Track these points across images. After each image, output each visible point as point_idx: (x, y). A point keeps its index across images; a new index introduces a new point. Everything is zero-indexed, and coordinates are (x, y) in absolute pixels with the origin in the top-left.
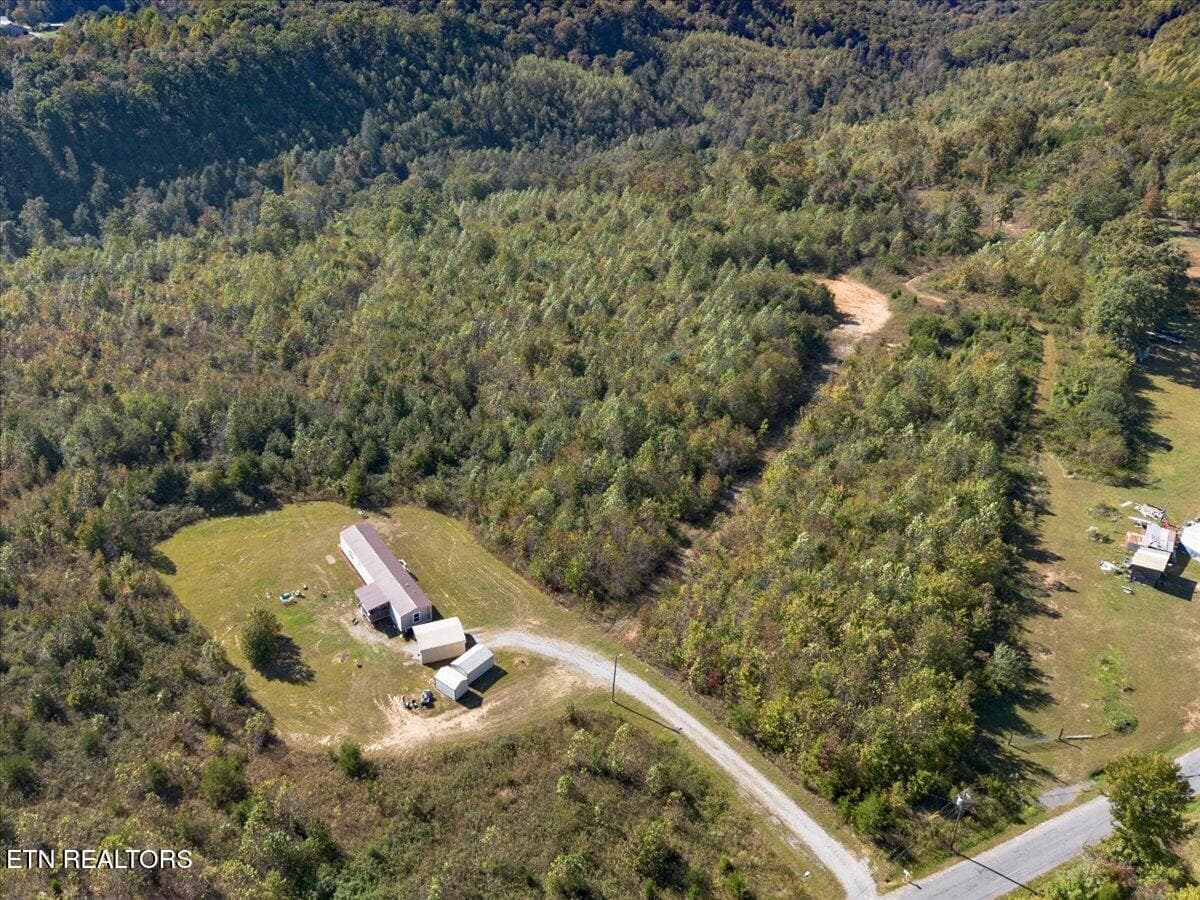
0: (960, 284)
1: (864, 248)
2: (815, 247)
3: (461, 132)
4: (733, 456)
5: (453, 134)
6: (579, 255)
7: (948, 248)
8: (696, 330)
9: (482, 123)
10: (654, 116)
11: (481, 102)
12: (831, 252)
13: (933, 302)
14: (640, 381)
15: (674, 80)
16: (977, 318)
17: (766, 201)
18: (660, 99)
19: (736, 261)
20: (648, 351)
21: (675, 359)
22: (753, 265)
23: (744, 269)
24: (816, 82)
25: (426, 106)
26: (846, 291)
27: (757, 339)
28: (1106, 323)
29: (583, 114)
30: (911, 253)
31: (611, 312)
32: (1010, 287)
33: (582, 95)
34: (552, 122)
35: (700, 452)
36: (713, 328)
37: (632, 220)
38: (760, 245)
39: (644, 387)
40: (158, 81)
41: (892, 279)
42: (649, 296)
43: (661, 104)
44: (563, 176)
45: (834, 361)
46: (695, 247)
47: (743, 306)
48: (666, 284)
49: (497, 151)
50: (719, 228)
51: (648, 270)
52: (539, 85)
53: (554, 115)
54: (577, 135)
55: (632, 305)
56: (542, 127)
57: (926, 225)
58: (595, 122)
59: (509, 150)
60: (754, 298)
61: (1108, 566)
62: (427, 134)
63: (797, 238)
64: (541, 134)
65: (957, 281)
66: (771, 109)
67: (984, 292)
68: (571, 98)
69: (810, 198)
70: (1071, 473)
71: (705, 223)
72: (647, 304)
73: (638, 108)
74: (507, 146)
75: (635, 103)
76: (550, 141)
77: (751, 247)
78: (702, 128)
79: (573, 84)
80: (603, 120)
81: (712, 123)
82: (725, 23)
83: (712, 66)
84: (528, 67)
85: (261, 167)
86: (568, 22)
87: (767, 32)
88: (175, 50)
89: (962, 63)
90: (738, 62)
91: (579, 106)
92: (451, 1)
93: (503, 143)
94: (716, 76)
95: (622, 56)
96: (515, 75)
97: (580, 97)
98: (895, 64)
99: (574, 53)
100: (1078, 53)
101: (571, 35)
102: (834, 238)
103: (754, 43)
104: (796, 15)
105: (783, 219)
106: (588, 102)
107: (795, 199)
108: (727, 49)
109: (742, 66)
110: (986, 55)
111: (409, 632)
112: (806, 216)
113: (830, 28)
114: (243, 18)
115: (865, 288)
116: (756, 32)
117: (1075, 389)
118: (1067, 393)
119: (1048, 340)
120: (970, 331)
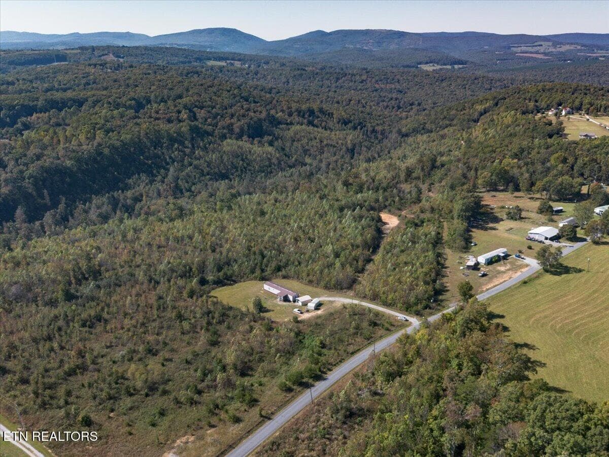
0: (418, 211)
2: (371, 204)
3: (208, 174)
4: (365, 257)
5: (205, 175)
7: (413, 202)
9: (216, 170)
10: (287, 163)
11: (214, 161)
12: (377, 205)
13: (411, 216)
16: (424, 219)
17: (351, 191)
18: (288, 156)
19: (348, 209)
22: (354, 210)
24: (350, 146)
26: (385, 216)
28: (459, 216)
29: (257, 164)
30: (402, 204)
32: (433, 210)
34: (245, 168)
35: (356, 256)
38: (354, 204)
40: (79, 160)
41: (397, 212)
43: (289, 158)
45: (385, 234)
46: (333, 206)
47: (356, 220)
49: (226, 181)
52: (236, 153)
53: (245, 165)
54: (257, 173)
57: (405, 195)
58: (263, 167)
59: (231, 181)
60: (358, 218)
61: (462, 268)
62: (194, 176)
63: (366, 201)
64: (242, 173)
66: (334, 158)
68: (251, 158)
69: (366, 189)
70: (452, 252)
73: (279, 161)
74: (229, 179)
75: (278, 159)
76: (246, 176)
78: (308, 168)
79: (250, 152)
81: (311, 165)
82: (305, 121)
83: (305, 141)
84: (229, 145)
85: (129, 194)
86: (239, 124)
87: (323, 124)
88: (80, 145)
89: (407, 135)
90: (316, 139)
91: (255, 160)
92: (185, 116)
93: (227, 178)
94: (308, 145)
95: (267, 138)
96: (224, 149)
97: (254, 157)
98: (380, 137)
99: (245, 138)
100: (451, 129)
101: (242, 130)
102: (377, 201)
103: (320, 130)
104: (335, 116)
105: (359, 196)
106: (258, 159)
107: (360, 190)
108: (310, 133)
109: (318, 140)
110: (415, 131)
111: (294, 301)
112: (366, 195)
113: (350, 122)
114: (99, 129)
115: (390, 215)
116: (318, 124)
117: (452, 233)
118: (450, 235)
119: (445, 223)
120: (423, 223)
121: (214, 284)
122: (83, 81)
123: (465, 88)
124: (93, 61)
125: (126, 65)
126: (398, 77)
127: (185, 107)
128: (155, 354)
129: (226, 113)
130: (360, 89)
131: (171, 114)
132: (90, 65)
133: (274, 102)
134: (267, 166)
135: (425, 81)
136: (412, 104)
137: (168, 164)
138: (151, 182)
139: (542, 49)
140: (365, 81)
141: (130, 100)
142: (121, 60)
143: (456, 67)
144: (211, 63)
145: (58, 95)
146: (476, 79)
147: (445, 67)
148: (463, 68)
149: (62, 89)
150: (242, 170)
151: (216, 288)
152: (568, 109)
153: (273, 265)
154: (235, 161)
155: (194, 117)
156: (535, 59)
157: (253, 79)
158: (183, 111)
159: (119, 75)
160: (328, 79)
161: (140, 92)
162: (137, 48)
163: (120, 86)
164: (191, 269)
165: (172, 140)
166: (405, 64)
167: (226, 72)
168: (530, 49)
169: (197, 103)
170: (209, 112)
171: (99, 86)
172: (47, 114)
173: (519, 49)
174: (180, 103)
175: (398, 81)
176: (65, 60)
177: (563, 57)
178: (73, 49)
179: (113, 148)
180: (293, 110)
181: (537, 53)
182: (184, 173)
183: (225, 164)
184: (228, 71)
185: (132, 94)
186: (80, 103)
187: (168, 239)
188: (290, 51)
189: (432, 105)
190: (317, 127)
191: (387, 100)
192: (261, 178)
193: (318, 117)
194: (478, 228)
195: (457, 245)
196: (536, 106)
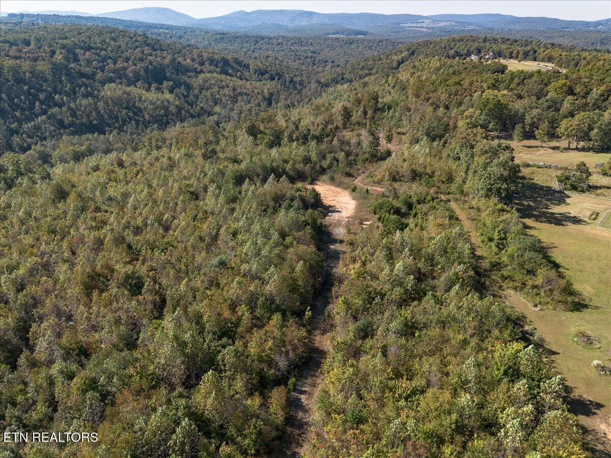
0: (386, 179)
1: (325, 164)
2: (298, 166)
3: (70, 125)
4: (291, 355)
5: (65, 127)
6: (139, 188)
7: (367, 160)
8: (234, 234)
9: (84, 120)
10: (189, 113)
11: (82, 108)
12: (307, 168)
13: (376, 190)
14: (194, 290)
15: (197, 97)
16: (410, 197)
17: (261, 144)
18: (191, 104)
19: (251, 179)
20: (199, 259)
21: (222, 264)
22: (264, 181)
23: (258, 184)
24: (266, 95)
25: (44, 112)
27: (283, 235)
28: (490, 190)
29: (148, 114)
31: (167, 228)
32: (415, 176)
33: (146, 104)
34: (130, 119)
35: (261, 360)
36: (248, 231)
37: (179, 163)
38: (264, 168)
39: (199, 296)
41: (346, 180)
42: (195, 212)
43: (192, 106)
44: (136, 144)
45: (335, 241)
46: (224, 174)
47: (265, 210)
48: (207, 201)
49: (96, 135)
50: (236, 161)
51: (192, 193)
52: (120, 99)
53: (131, 114)
54: (146, 125)
55: (182, 221)
56: (124, 121)
57: (352, 148)
58: (156, 117)
59: (105, 134)
60: (272, 204)
62: (45, 128)
63: (286, 162)
64: (124, 124)
65: (384, 176)
66: (248, 106)
67: (401, 181)
68: (140, 105)
69: (286, 140)
70: (536, 306)
71: (227, 159)
72: (195, 218)
73: (179, 109)
74: (103, 132)
75: (177, 106)
76: (129, 128)
77: (259, 170)
78: (215, 118)
79: (141, 98)
80: (160, 115)
81: (220, 114)
82: (218, 70)
83: (215, 89)
84: (111, 89)
86: (134, 68)
87: (239, 74)
89: (327, 85)
90: (228, 87)
91: (145, 109)
92: (60, 57)
93: (99, 130)
94: (218, 93)
95: (167, 84)
96: (103, 94)
98: (298, 87)
99: (140, 83)
100: (372, 78)
101: (136, 75)
102: (307, 160)
103: (234, 79)
104: (251, 67)
105: (274, 152)
106: (150, 107)
107: (276, 142)
108: (221, 81)
109: (230, 89)
110: (335, 81)
112: (286, 149)
113: (267, 72)
115: (333, 188)
116: (234, 74)
117: (496, 236)
118: (491, 240)
119: (453, 205)
120: (410, 206)
126: (312, 41)
129: (120, 57)
136: (326, 62)
139: (424, 25)
140: (281, 43)
143: (359, 36)
146: (380, 42)
147: (350, 36)
152: (491, 54)
154: (115, 109)
155: (74, 59)
156: (421, 31)
158: (58, 51)
166: (316, 34)
168: (415, 25)
170: (97, 54)
175: (312, 44)
177: (443, 29)
181: (421, 27)
183: (99, 113)
189: (345, 63)
190: (232, 76)
191: (303, 58)
192: (153, 130)
193: (233, 67)
194: (537, 218)
195: (539, 280)
196: (456, 52)
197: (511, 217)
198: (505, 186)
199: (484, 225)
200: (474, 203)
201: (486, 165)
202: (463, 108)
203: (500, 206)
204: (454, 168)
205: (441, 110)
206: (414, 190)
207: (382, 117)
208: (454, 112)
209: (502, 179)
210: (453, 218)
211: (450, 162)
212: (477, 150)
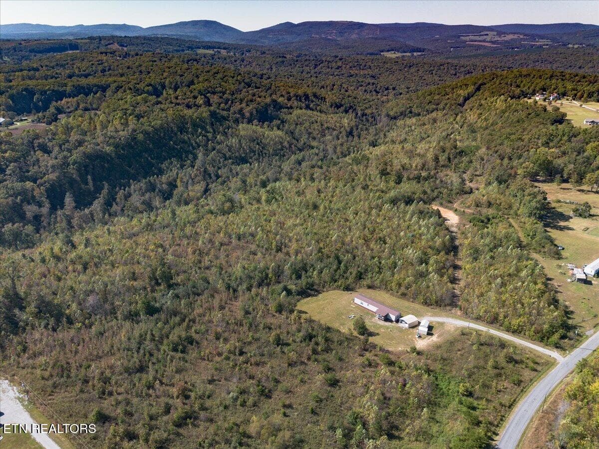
0: (473, 205)
1: (435, 195)
5: (227, 159)
7: (458, 193)
9: (237, 154)
10: (297, 147)
13: (468, 211)
15: (294, 130)
16: (489, 215)
17: (389, 181)
18: (297, 140)
24: (348, 129)
25: (214, 148)
28: (531, 214)
29: (271, 148)
32: (490, 205)
34: (261, 152)
40: (117, 146)
41: (450, 205)
43: (298, 142)
45: (453, 232)
52: (251, 137)
53: (261, 149)
54: (271, 157)
58: (276, 150)
61: (569, 280)
62: (219, 160)
64: (259, 157)
65: (471, 203)
66: (339, 142)
67: (481, 207)
68: (265, 141)
69: (405, 179)
70: (543, 258)
73: (290, 144)
75: (288, 142)
78: (316, 151)
79: (264, 136)
81: (319, 148)
82: (303, 105)
83: (307, 124)
84: (244, 129)
85: (164, 178)
86: (249, 108)
87: (318, 108)
88: (117, 131)
89: (395, 118)
90: (317, 122)
91: (269, 144)
92: (201, 102)
93: (247, 162)
94: (310, 128)
95: (276, 122)
96: (241, 133)
97: (268, 141)
99: (255, 122)
100: (440, 114)
101: (251, 114)
103: (315, 113)
104: (327, 100)
106: (272, 142)
108: (310, 117)
109: (319, 124)
110: (403, 114)
111: (397, 321)
113: (341, 105)
114: (130, 115)
116: (314, 108)
117: (531, 234)
118: (528, 235)
119: (511, 220)
120: (489, 220)
121: (298, 295)
122: (100, 68)
123: (432, 74)
124: (103, 49)
125: (132, 53)
126: (369, 63)
127: (200, 93)
128: (269, 397)
129: (236, 98)
130: (337, 75)
131: (189, 100)
132: (102, 53)
133: (273, 87)
134: (279, 150)
135: (395, 67)
136: (388, 89)
137: (194, 148)
138: (182, 167)
139: (488, 38)
140: (341, 67)
141: (148, 86)
142: (125, 49)
143: (415, 54)
144: (201, 51)
145: (84, 82)
146: (441, 65)
147: (405, 54)
148: (422, 55)
149: (82, 75)
150: (259, 154)
151: (301, 299)
152: (555, 95)
153: (354, 271)
154: (252, 144)
155: (208, 103)
156: (485, 47)
157: (241, 65)
158: (199, 97)
159: (128, 61)
160: (307, 66)
161: (154, 78)
162: (137, 38)
163: (135, 72)
164: (267, 275)
165: (195, 126)
166: (369, 51)
167: (218, 60)
168: (477, 38)
169: (210, 89)
170: (221, 97)
171: (116, 72)
172: (76, 99)
173: (467, 38)
174: (195, 90)
175: (370, 68)
176: (77, 49)
177: (510, 45)
178: (82, 39)
179: (146, 133)
180: (292, 95)
181: (484, 41)
182: (209, 158)
183: (243, 148)
184: (219, 58)
185: (148, 81)
186: (104, 89)
187: (230, 237)
188: (265, 41)
189: (407, 90)
190: (313, 110)
191: (365, 85)
192: (276, 161)
193: (312, 101)
194: (552, 228)
195: (546, 250)
196: (522, 91)
197: (540, 225)
198: (539, 212)
199: (526, 229)
200: (523, 220)
201: (530, 201)
202: (521, 160)
203: (535, 221)
204: (513, 201)
205: (506, 161)
206: (491, 212)
207: (461, 161)
208: (515, 163)
209: (537, 208)
210: (511, 225)
211: (511, 198)
212: (526, 193)
